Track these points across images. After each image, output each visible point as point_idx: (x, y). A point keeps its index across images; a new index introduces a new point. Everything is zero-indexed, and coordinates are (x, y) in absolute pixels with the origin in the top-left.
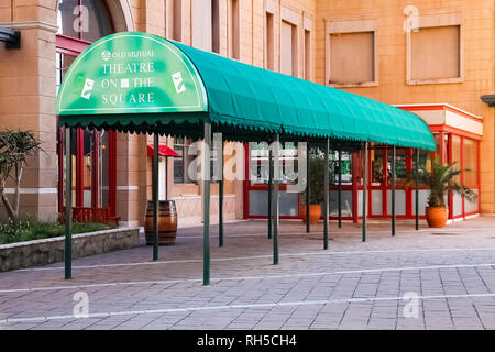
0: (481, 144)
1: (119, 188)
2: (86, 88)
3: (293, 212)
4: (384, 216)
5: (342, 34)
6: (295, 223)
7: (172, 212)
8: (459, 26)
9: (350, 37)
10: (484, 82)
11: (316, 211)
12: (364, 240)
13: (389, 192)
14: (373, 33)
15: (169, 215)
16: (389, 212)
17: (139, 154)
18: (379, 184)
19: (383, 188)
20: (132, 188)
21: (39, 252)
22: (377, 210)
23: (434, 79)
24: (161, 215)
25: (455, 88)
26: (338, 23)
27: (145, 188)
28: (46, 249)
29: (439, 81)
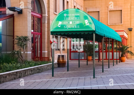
0: (127, 40)
1: (43, 52)
2: (59, 24)
3: (83, 58)
4: (106, 59)
5: (91, 12)
6: (85, 61)
7: (65, 58)
8: (121, 10)
9: (93, 13)
10: (128, 25)
11: (90, 58)
12: (113, 65)
13: (108, 53)
14: (99, 12)
15: (64, 59)
16: (108, 58)
17: (48, 43)
18: (105, 51)
19: (106, 52)
20: (46, 52)
21: (38, 69)
22: (104, 58)
23: (115, 24)
24: (62, 59)
25: (121, 26)
26: (90, 9)
27: (49, 52)
28: (40, 68)
29: (116, 24)
